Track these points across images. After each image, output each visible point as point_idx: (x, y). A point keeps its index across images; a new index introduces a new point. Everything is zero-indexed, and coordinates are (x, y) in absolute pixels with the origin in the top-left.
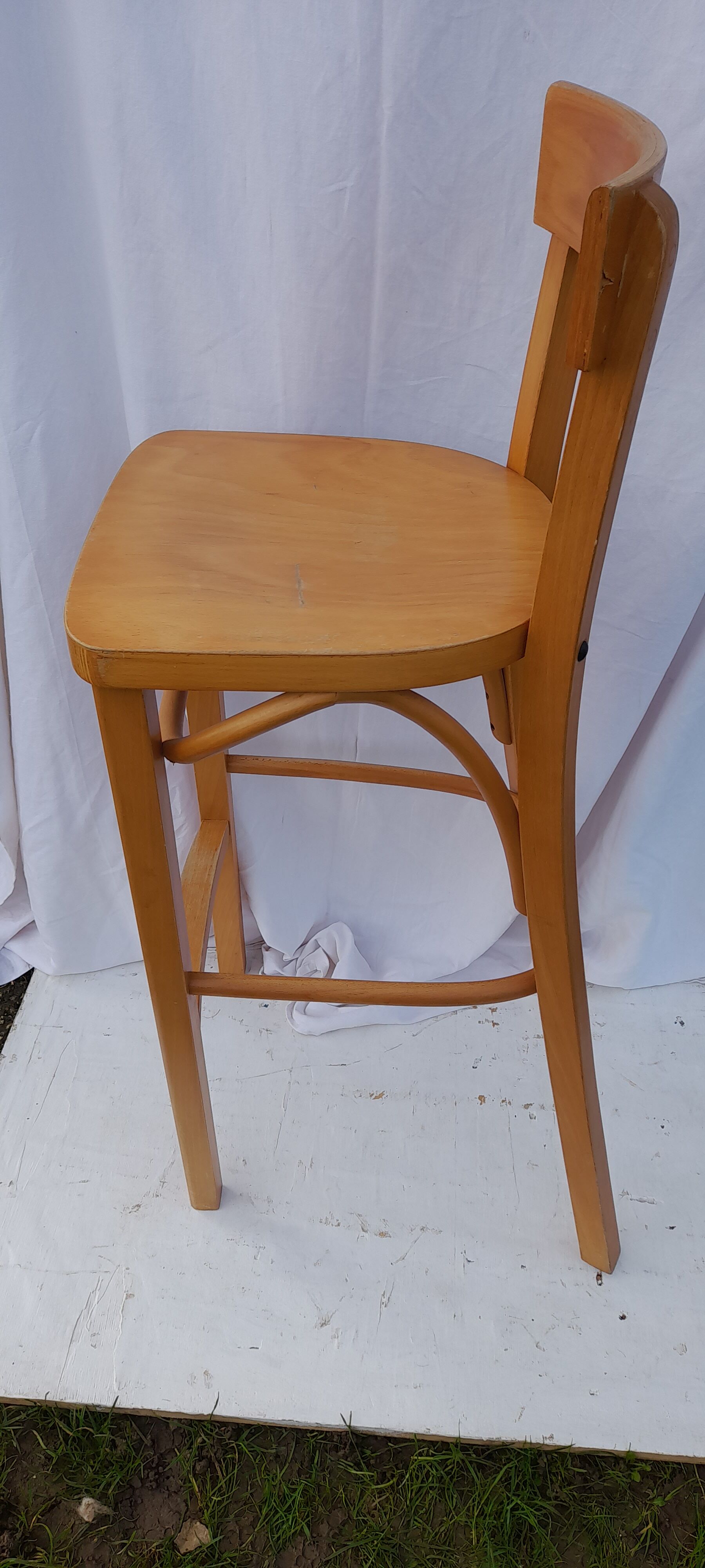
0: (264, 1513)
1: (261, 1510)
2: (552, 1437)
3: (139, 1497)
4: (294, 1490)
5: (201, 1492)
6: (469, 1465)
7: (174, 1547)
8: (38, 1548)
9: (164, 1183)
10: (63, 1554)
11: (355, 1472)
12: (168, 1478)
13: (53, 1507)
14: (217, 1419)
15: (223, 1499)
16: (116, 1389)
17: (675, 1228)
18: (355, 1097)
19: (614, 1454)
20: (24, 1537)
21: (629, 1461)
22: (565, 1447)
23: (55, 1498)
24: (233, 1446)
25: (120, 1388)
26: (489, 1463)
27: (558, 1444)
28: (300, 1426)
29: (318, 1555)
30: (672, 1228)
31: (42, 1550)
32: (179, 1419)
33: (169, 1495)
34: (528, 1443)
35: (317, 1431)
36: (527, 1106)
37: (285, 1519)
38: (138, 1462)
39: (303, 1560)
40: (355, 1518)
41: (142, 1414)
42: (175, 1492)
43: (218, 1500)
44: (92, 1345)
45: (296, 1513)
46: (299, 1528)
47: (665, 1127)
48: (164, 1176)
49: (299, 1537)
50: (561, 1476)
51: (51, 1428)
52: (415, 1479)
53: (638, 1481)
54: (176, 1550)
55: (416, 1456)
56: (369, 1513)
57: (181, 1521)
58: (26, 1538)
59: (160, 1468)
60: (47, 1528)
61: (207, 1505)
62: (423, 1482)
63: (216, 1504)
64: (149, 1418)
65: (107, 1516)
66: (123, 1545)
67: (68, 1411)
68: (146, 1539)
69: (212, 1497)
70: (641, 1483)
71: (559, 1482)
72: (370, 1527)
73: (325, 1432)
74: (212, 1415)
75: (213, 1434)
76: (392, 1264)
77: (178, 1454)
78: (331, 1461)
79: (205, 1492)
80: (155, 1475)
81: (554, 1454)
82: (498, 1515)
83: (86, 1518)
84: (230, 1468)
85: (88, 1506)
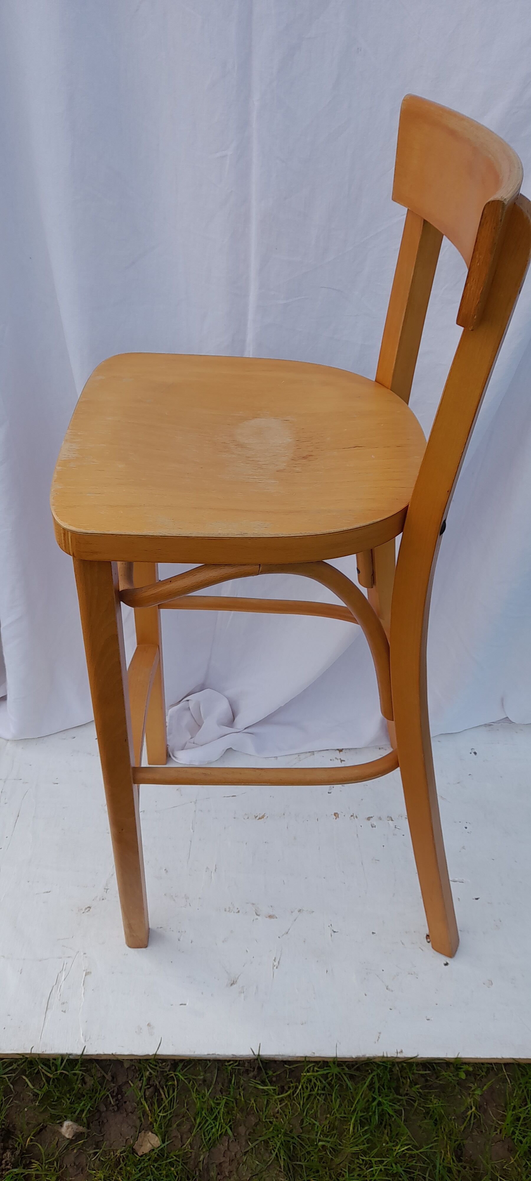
0: (198, 1121)
1: (195, 1120)
2: (402, 1052)
3: (105, 1117)
4: (218, 1104)
5: (151, 1111)
6: (343, 1075)
7: (134, 1152)
8: (33, 1161)
9: (107, 889)
10: (51, 1163)
11: (262, 1087)
12: (125, 1102)
13: (41, 1130)
14: (159, 1058)
15: (167, 1115)
16: (83, 1041)
17: (479, 900)
18: (244, 819)
19: (446, 1060)
20: (22, 1153)
21: (457, 1065)
22: (411, 1058)
23: (42, 1124)
24: (172, 1077)
25: (87, 1040)
26: (357, 1074)
27: (407, 1056)
28: (221, 1058)
29: (239, 1148)
30: (477, 899)
31: (36, 1162)
32: (131, 1060)
33: (127, 1115)
34: (385, 1057)
35: (233, 1060)
36: (369, 819)
37: (213, 1125)
38: (103, 1092)
39: (229, 1153)
40: (264, 1120)
41: (103, 1058)
42: (131, 1112)
43: (164, 1116)
44: (62, 1011)
45: (221, 1120)
46: (224, 1130)
47: (468, 828)
48: (107, 885)
49: (225, 1137)
50: (409, 1078)
51: (36, 1073)
52: (305, 1089)
53: (464, 1078)
54: (135, 1153)
55: (305, 1072)
56: (274, 1116)
57: (138, 1133)
58: (24, 1154)
59: (119, 1096)
60: (39, 1145)
61: (155, 1120)
62: (311, 1091)
63: (162, 1118)
64: (108, 1061)
65: (82, 1133)
66: (95, 1153)
67: (49, 1060)
68: (112, 1148)
69: (159, 1114)
70: (466, 1079)
71: (408, 1083)
72: (275, 1125)
73: (238, 1062)
74: (155, 1055)
75: (158, 1068)
76: (279, 937)
77: (132, 1085)
78: (244, 1081)
79: (153, 1111)
80: (116, 1100)
81: (405, 1065)
82: (366, 1109)
83: (67, 1136)
84: (171, 1092)
85: (68, 1127)
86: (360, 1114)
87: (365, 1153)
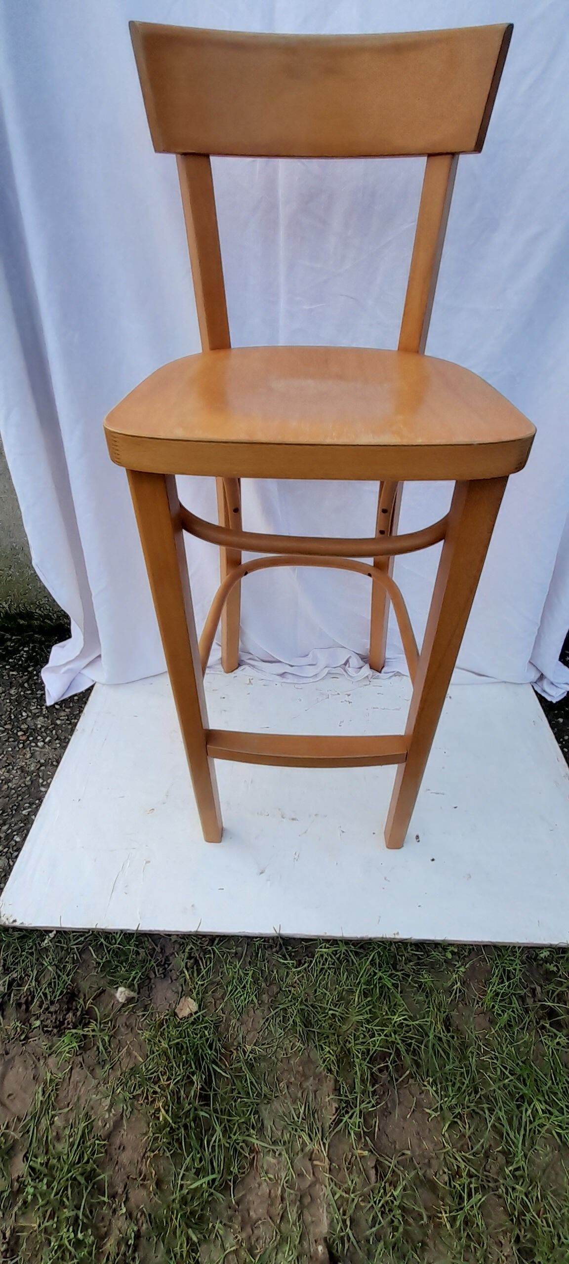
0: (229, 989)
1: (227, 987)
2: (398, 934)
3: (153, 984)
4: (247, 974)
5: (191, 979)
6: (350, 952)
7: (175, 1014)
8: (91, 1021)
9: (168, 796)
10: (106, 1024)
11: (283, 961)
12: (171, 971)
13: (101, 993)
14: (200, 934)
15: (205, 983)
16: (139, 919)
19: (435, 942)
20: (82, 1014)
21: (444, 946)
22: (406, 939)
23: (101, 989)
24: (210, 950)
25: (142, 918)
26: (361, 951)
27: (402, 938)
28: (250, 935)
29: (262, 1014)
30: (456, 807)
31: (93, 1022)
32: (176, 935)
33: (172, 981)
34: (384, 938)
35: (260, 937)
37: (242, 993)
38: (152, 963)
40: (284, 989)
41: (154, 933)
42: (175, 980)
43: (201, 984)
44: (125, 892)
45: (248, 989)
46: (250, 999)
48: (168, 792)
49: (251, 1003)
50: (404, 956)
51: (99, 944)
52: (318, 963)
53: (450, 958)
54: (177, 1016)
55: (318, 949)
56: (292, 986)
57: (179, 998)
59: (166, 965)
60: (96, 1009)
61: (195, 987)
62: (323, 964)
63: (200, 986)
64: (159, 936)
65: (134, 998)
66: (144, 1015)
67: (109, 933)
68: (158, 1010)
69: (198, 982)
70: (452, 958)
71: (404, 960)
72: (293, 994)
73: (264, 938)
74: (197, 932)
75: (198, 943)
76: (299, 836)
77: (177, 956)
78: (269, 955)
79: (193, 979)
80: (163, 970)
81: (400, 944)
82: (368, 983)
83: (120, 1000)
84: (208, 963)
85: (121, 993)
86: (364, 987)
87: (368, 1022)
